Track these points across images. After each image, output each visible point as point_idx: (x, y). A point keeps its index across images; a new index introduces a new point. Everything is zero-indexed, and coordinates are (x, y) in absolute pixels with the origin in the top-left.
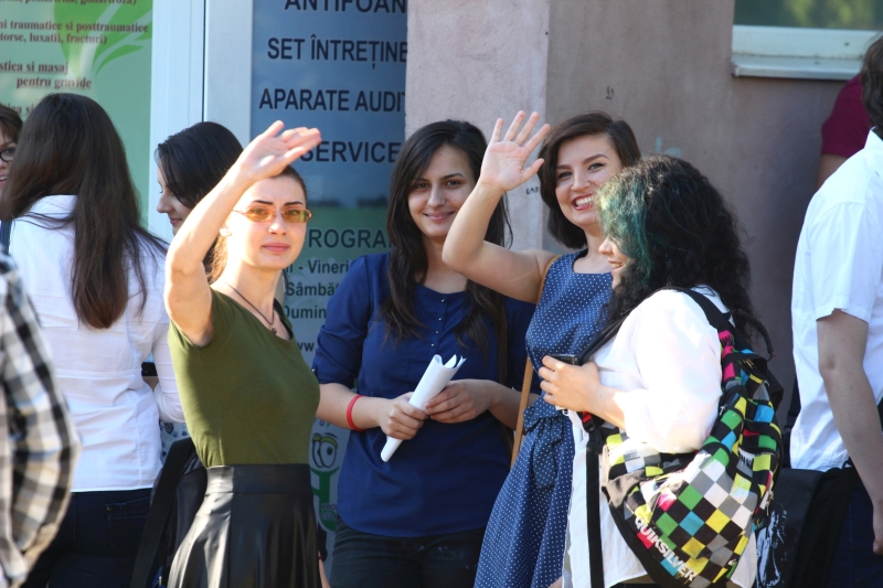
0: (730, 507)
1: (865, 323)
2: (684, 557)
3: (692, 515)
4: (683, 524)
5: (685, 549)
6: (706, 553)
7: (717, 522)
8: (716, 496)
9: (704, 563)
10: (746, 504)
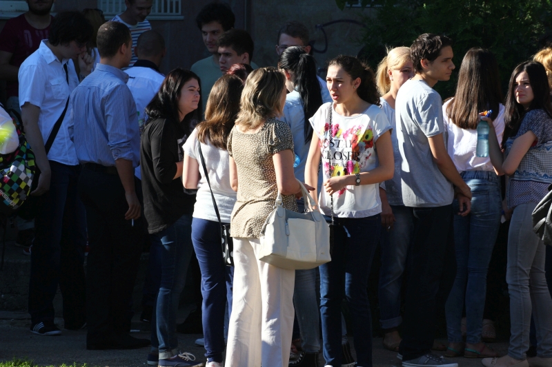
0: (27, 180)
1: (39, 108)
2: (12, 199)
3: (15, 184)
4: (12, 187)
5: (12, 196)
6: (18, 197)
7: (23, 186)
8: (23, 176)
9: (18, 200)
10: (31, 178)
